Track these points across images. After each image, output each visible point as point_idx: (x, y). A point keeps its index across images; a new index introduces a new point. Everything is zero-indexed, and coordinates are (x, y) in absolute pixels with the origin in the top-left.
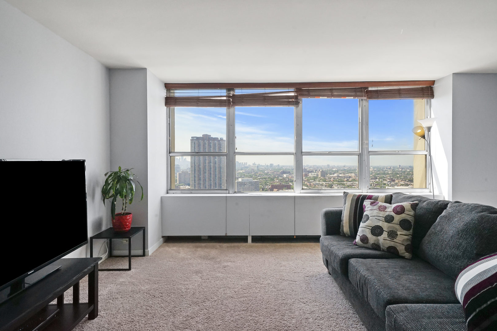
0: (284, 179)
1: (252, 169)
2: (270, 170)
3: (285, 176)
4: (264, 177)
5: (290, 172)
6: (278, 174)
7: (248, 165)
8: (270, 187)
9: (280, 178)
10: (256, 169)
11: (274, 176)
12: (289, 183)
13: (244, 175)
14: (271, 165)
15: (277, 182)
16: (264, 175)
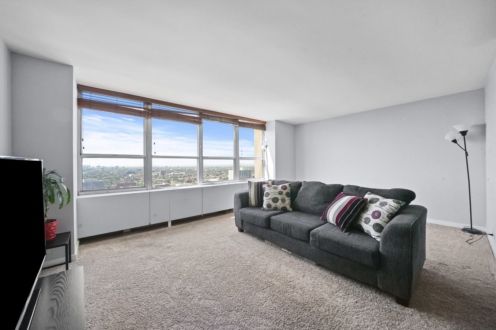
0: (129, 177)
1: (96, 171)
2: (115, 171)
3: (130, 175)
4: (109, 177)
5: (135, 173)
6: (123, 174)
7: (91, 167)
8: (116, 185)
9: (126, 177)
10: (101, 170)
11: (120, 176)
12: (134, 182)
13: (87, 176)
14: (117, 167)
15: (122, 181)
16: (109, 176)
